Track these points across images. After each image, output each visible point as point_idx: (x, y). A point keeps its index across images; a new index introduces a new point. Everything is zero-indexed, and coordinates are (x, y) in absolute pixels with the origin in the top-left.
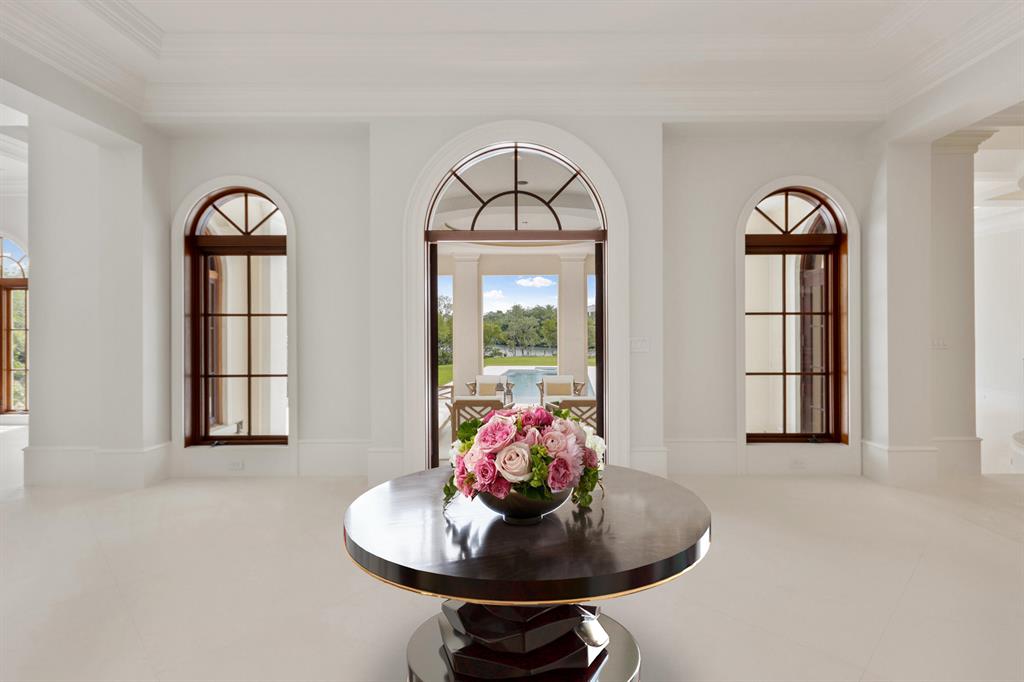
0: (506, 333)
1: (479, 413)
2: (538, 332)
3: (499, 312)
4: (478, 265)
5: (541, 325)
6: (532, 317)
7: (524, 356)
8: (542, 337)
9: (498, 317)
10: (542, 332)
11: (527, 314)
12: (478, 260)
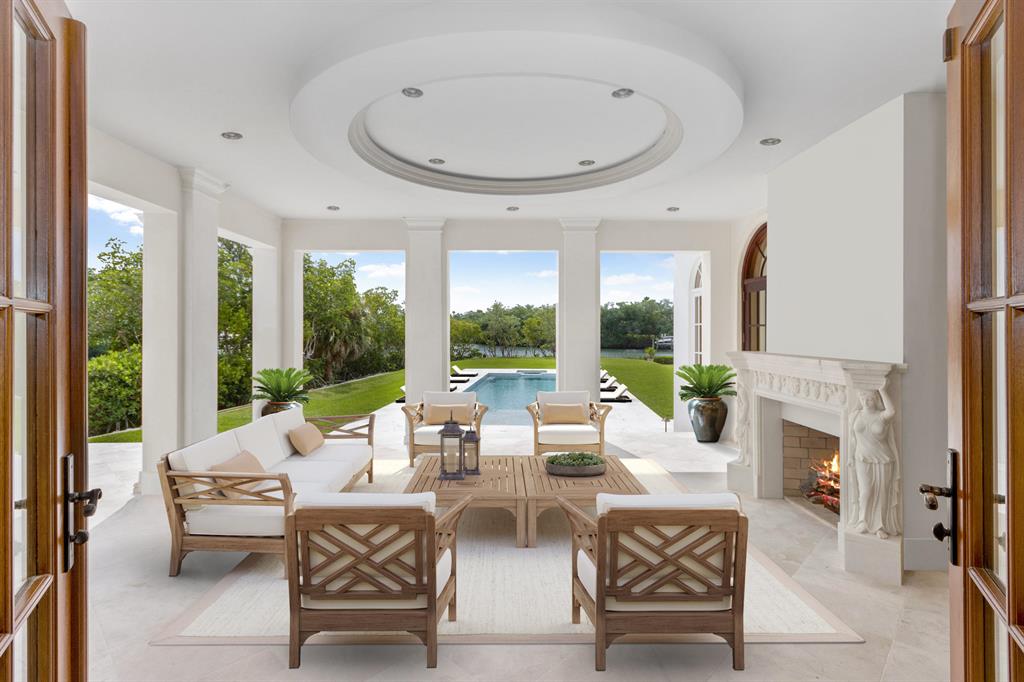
0: (487, 332)
1: (365, 541)
2: (519, 332)
3: (479, 311)
4: (442, 234)
5: (523, 324)
6: (513, 316)
7: (504, 357)
8: (524, 337)
9: (478, 317)
10: (523, 332)
11: (509, 313)
12: (443, 229)
